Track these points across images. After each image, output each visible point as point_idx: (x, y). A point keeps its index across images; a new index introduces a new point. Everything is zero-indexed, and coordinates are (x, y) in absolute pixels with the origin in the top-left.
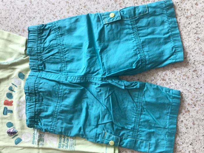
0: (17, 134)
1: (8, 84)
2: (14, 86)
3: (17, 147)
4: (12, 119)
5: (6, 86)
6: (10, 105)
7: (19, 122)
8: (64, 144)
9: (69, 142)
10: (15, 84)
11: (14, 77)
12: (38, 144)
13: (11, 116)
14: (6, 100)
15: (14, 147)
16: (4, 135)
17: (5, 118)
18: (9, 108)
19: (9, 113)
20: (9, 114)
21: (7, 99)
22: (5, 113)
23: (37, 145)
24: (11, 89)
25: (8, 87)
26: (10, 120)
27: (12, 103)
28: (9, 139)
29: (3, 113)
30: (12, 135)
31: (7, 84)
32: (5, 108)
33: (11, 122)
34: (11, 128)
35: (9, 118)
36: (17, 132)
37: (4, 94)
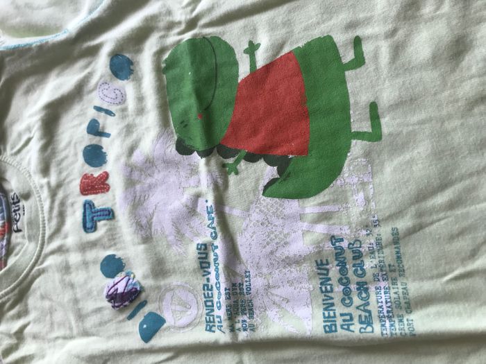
0: (143, 296)
1: (83, 114)
2: (103, 114)
3: (152, 351)
4: (115, 244)
5: (76, 122)
6: (101, 188)
7: (142, 247)
8: (346, 310)
9: (373, 298)
10: (105, 106)
11: (97, 84)
12: (232, 329)
13: (110, 230)
14: (86, 177)
15: (141, 352)
16: (99, 310)
17: (93, 245)
18: (99, 201)
19: (102, 222)
20: (103, 226)
21: (89, 170)
22: (89, 225)
23: (227, 331)
24: (95, 129)
25: (85, 126)
26: (110, 246)
27: (107, 182)
28: (120, 322)
29: (82, 225)
30: (127, 303)
31: (78, 116)
32: (85, 205)
33: (114, 256)
34: (117, 279)
35: (106, 239)
36: (142, 289)
37: (76, 154)
